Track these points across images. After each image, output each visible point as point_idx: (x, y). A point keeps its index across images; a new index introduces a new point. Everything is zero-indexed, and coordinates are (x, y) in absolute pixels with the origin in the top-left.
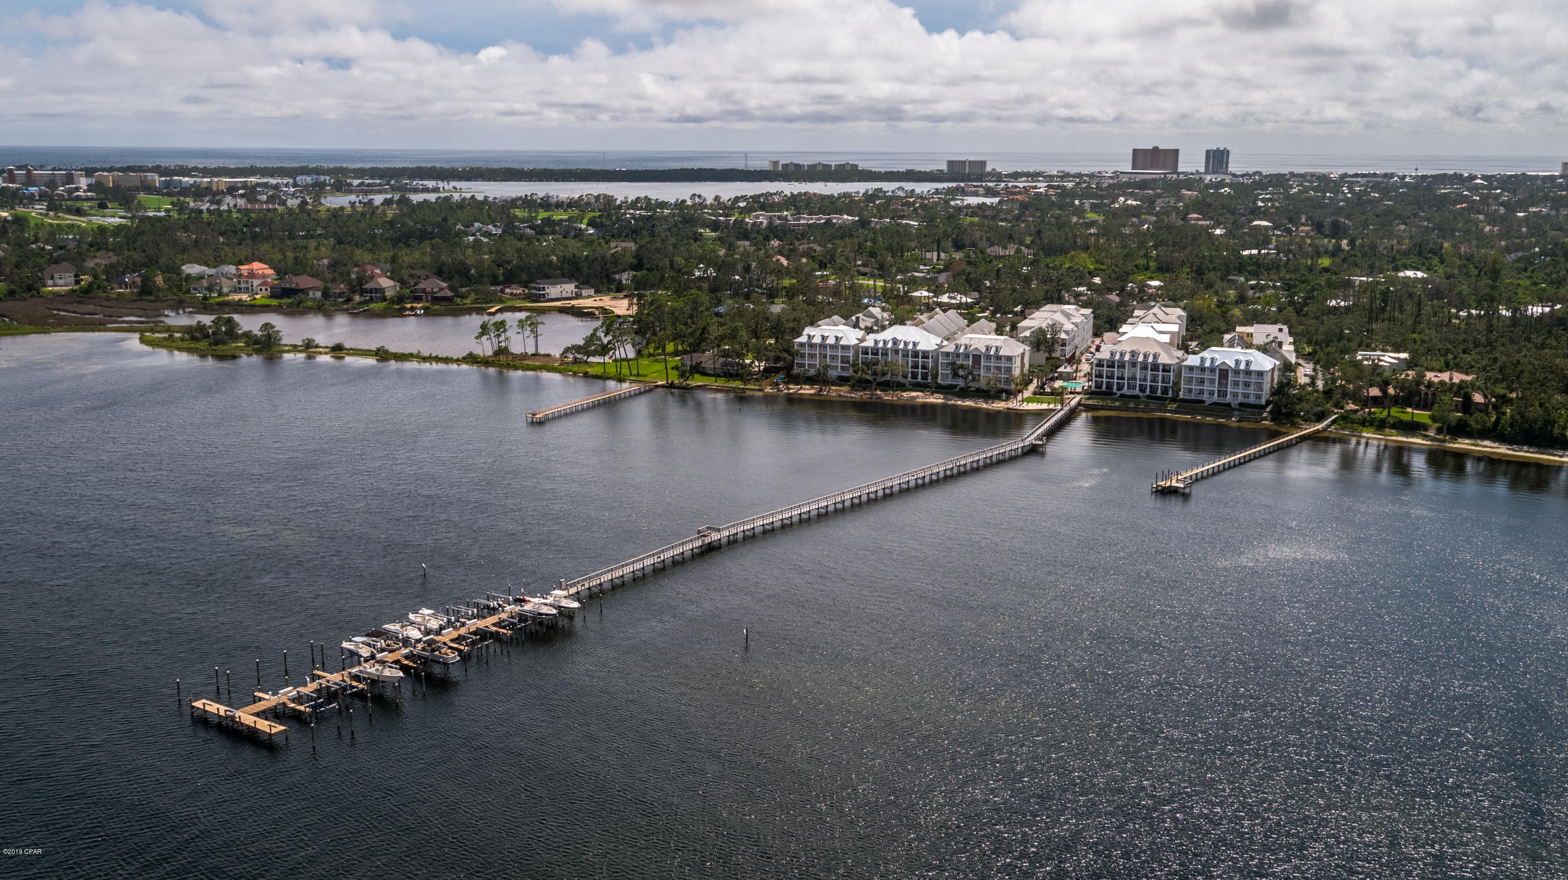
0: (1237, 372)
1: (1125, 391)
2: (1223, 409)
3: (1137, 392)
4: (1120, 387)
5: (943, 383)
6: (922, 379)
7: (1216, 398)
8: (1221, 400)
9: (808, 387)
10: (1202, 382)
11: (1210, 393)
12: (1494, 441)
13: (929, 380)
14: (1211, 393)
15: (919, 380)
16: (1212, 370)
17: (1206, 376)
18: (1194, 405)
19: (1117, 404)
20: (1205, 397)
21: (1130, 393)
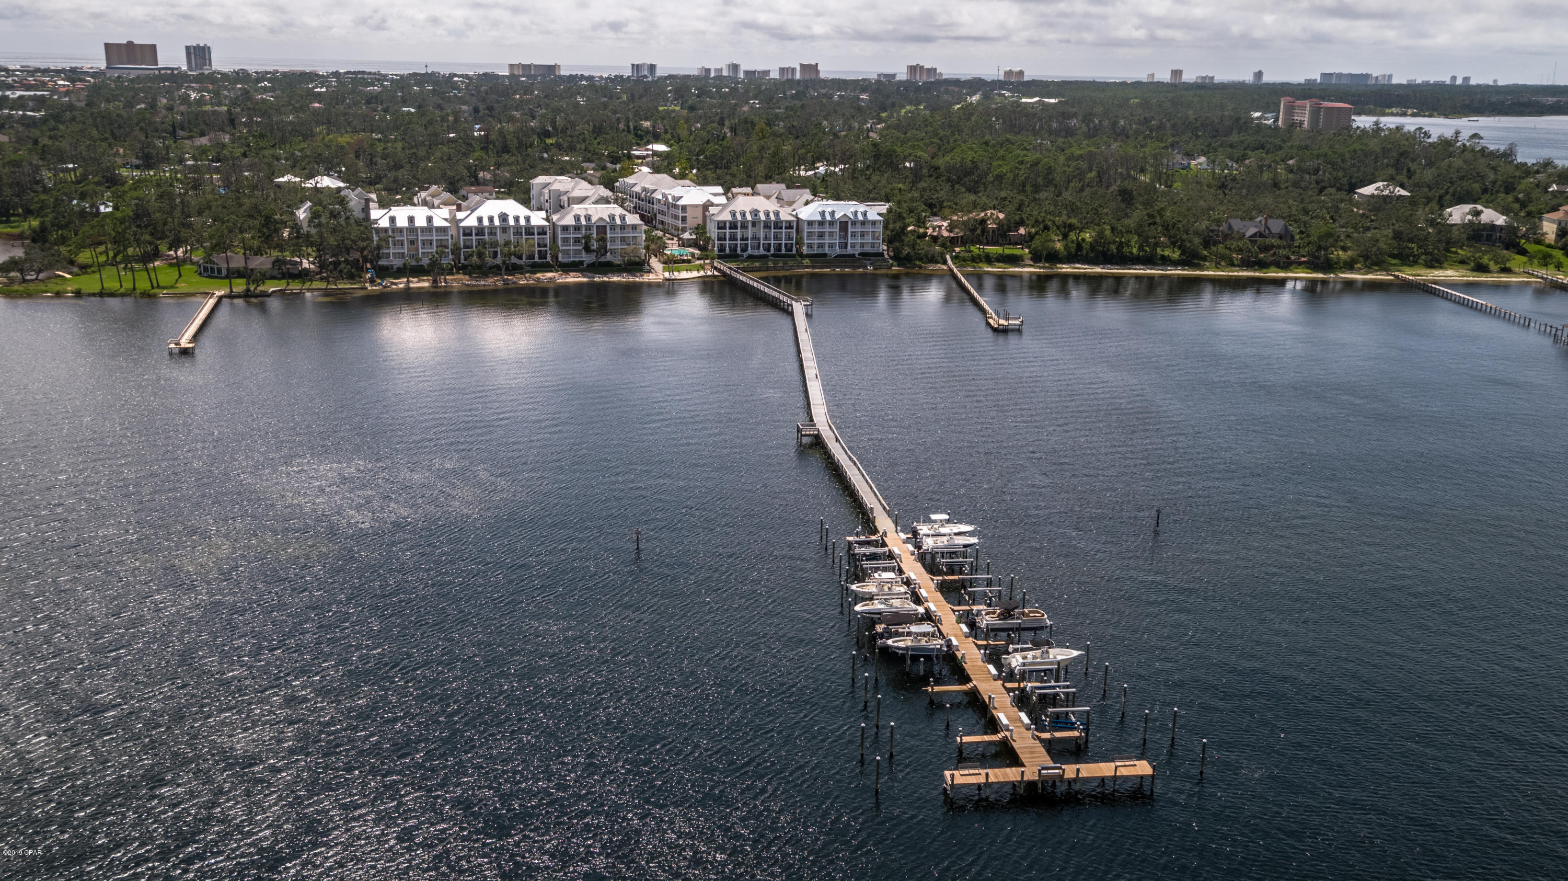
0: (854, 223)
1: (750, 251)
2: (845, 259)
3: (762, 251)
4: (745, 249)
5: (566, 260)
6: (540, 258)
7: (838, 251)
8: (844, 252)
9: (415, 280)
10: (821, 235)
11: (832, 244)
12: (1082, 264)
13: (549, 259)
14: (831, 246)
15: (537, 259)
16: (831, 223)
17: (827, 229)
18: (819, 258)
19: (757, 264)
20: (827, 250)
21: (756, 253)
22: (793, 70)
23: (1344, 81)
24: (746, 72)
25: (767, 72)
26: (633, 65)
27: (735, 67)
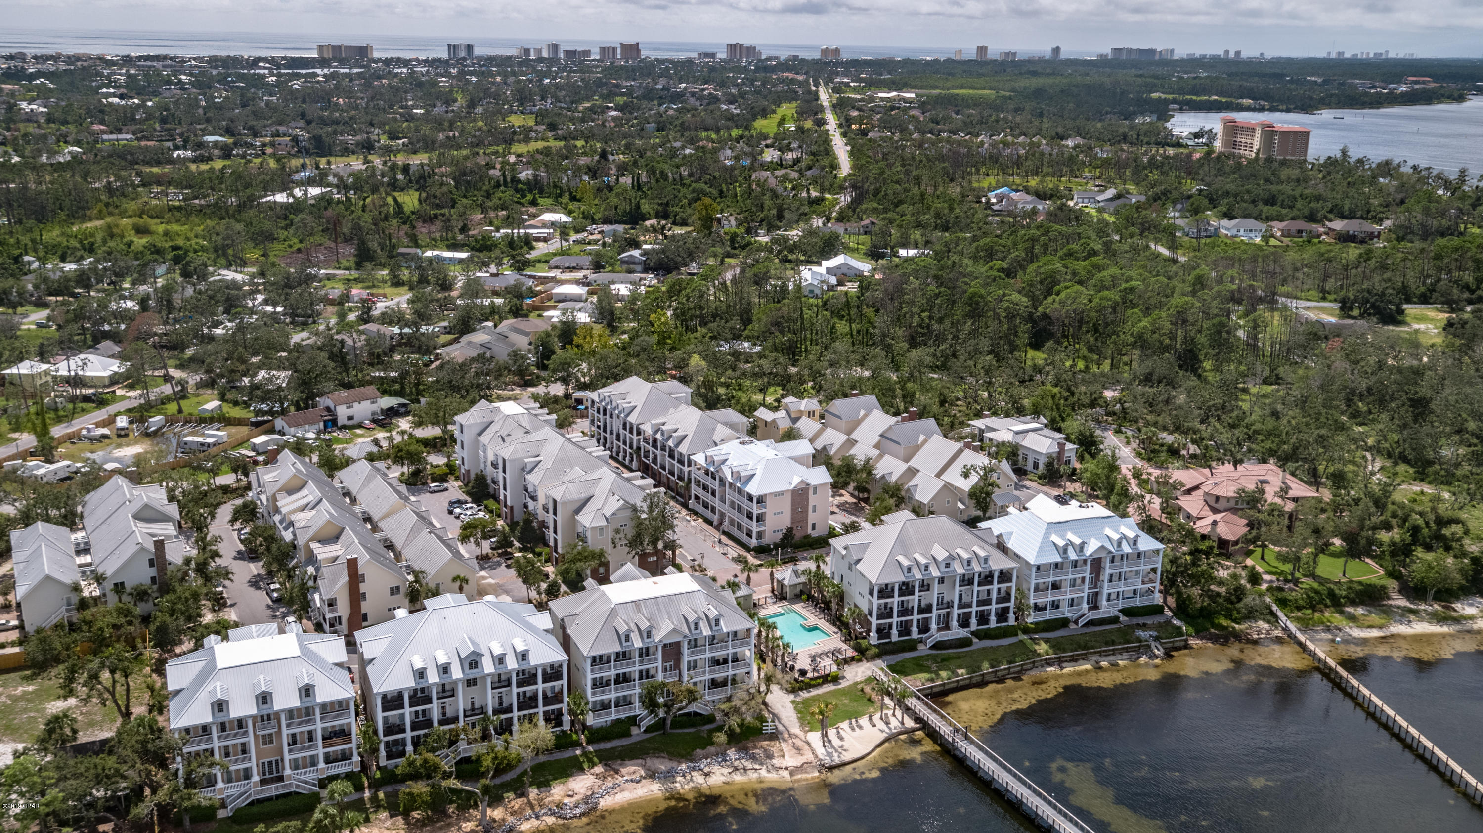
3: (956, 629)
4: (924, 627)
5: (600, 722)
7: (1085, 609)
8: (1098, 613)
10: (1058, 587)
11: (1074, 602)
14: (1077, 602)
17: (1070, 575)
20: (1067, 611)
21: (946, 634)
22: (614, 49)
23: (1133, 57)
24: (567, 53)
25: (587, 53)
26: (449, 46)
27: (555, 47)
